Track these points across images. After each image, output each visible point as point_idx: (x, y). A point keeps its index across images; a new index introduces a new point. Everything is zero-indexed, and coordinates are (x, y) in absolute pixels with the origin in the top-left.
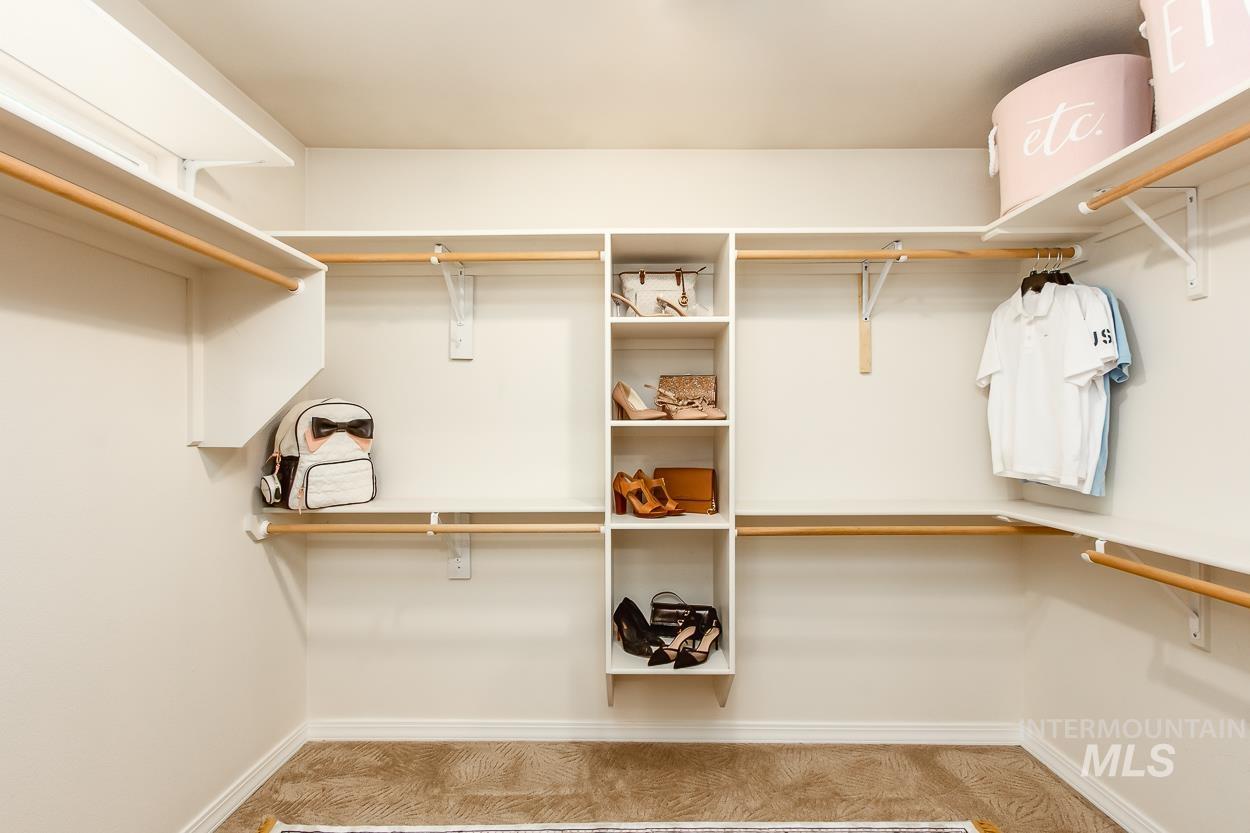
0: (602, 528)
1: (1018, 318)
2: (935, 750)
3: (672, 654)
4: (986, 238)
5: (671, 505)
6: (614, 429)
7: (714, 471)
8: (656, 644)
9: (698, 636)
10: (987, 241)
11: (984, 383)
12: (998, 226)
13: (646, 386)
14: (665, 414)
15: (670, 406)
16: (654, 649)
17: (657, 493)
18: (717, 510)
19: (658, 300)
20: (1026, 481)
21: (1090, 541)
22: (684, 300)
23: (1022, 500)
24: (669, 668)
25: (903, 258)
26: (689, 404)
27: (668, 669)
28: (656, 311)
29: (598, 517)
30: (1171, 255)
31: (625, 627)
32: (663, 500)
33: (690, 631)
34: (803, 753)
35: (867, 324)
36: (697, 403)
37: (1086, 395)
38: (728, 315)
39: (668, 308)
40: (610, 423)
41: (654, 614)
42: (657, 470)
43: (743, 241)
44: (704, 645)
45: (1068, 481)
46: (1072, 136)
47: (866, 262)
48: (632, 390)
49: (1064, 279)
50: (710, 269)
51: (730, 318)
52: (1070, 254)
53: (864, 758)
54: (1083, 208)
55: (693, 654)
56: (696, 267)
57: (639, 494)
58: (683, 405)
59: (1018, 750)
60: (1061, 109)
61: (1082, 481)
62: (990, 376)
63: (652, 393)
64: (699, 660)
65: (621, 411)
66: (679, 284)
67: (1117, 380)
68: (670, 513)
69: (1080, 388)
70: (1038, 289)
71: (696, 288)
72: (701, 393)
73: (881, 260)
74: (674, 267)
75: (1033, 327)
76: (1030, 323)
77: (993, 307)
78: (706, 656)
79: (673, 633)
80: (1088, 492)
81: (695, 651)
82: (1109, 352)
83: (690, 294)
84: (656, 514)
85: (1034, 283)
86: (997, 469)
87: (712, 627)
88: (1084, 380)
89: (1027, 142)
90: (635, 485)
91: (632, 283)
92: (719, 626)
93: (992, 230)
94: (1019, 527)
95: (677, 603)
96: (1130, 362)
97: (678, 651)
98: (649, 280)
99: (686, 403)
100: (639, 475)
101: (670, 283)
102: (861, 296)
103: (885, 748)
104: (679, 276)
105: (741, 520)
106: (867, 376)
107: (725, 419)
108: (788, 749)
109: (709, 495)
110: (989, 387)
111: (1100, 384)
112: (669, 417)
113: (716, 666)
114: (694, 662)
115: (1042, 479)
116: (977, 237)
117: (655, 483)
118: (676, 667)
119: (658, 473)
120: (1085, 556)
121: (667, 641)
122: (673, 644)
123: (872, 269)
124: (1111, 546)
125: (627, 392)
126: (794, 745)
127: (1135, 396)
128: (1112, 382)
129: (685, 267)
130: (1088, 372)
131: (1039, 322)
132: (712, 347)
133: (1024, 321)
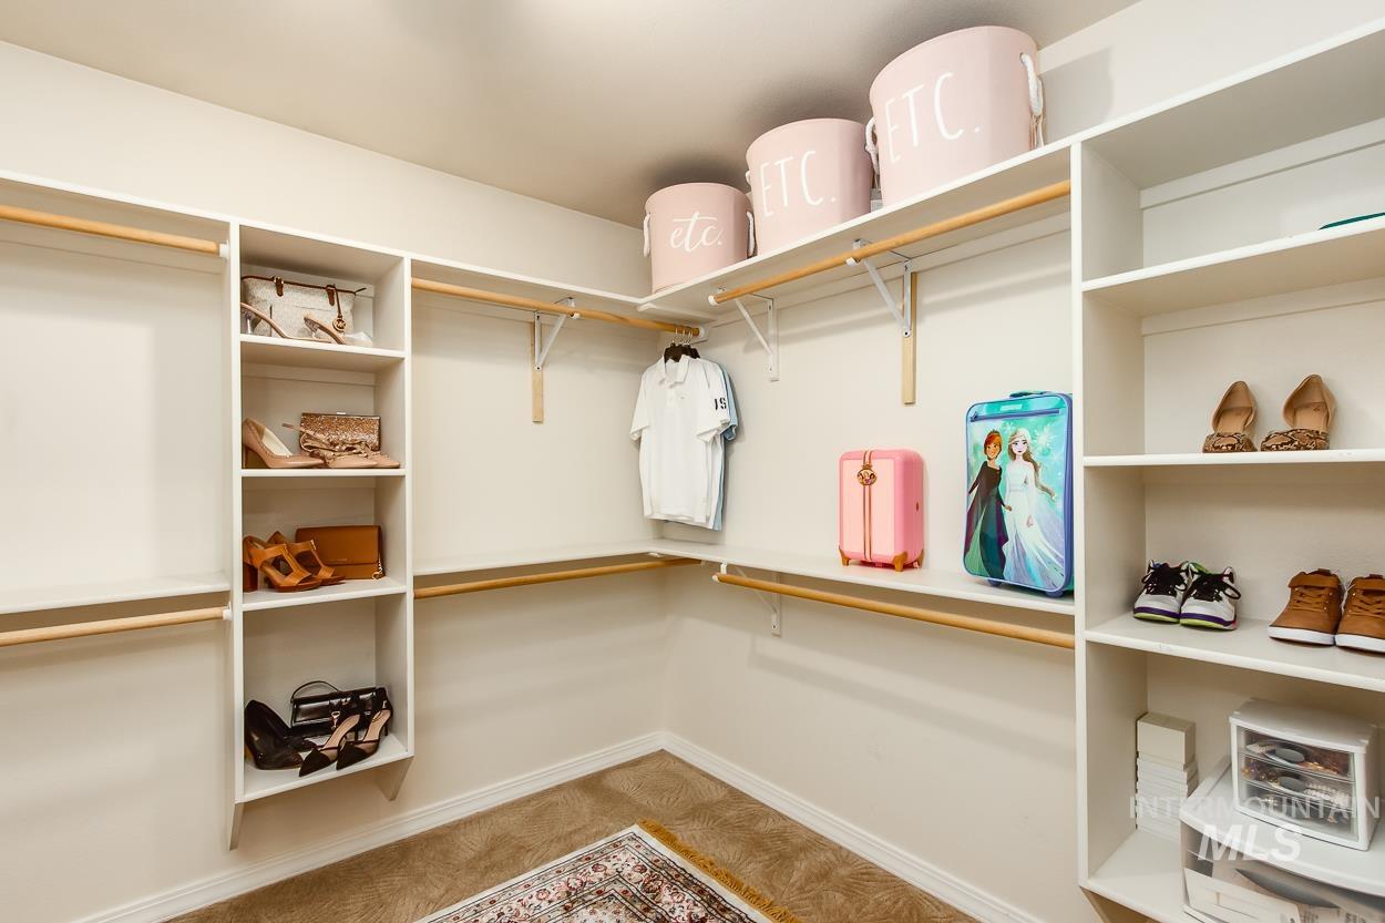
0: (226, 613)
1: (662, 382)
2: (602, 774)
3: (331, 754)
4: (642, 309)
5: (325, 573)
6: (244, 479)
7: (380, 529)
8: (305, 750)
9: (364, 724)
10: (642, 313)
11: (636, 437)
12: (652, 302)
13: (284, 425)
14: (320, 461)
15: (325, 453)
16: (304, 755)
17: (304, 559)
18: (384, 574)
19: (306, 320)
20: (667, 521)
21: (715, 566)
22: (341, 324)
23: (663, 538)
24: (332, 770)
25: (576, 315)
26: (349, 449)
27: (329, 773)
28: (302, 331)
29: (221, 598)
30: (760, 346)
31: (256, 738)
32: (314, 568)
33: (354, 720)
34: (482, 821)
35: (539, 373)
36: (358, 447)
37: (710, 449)
38: (403, 350)
39: (319, 330)
40: (239, 472)
41: (296, 712)
42: (299, 531)
43: (419, 269)
44: (373, 732)
45: (699, 520)
46: (703, 240)
47: (538, 311)
48: (267, 430)
49: (694, 354)
50: (370, 290)
51: (405, 352)
52: (696, 334)
53: (539, 807)
54: (711, 300)
55: (360, 746)
56: (354, 286)
57: (277, 563)
58: (340, 451)
59: (662, 753)
60: (696, 216)
61: (708, 519)
62: (641, 430)
63: (292, 434)
64: (368, 751)
65: (252, 456)
66: (332, 303)
67: (729, 437)
68: (325, 583)
69: (706, 443)
70: (677, 359)
71: (354, 311)
72: (360, 436)
73: (555, 313)
74: (324, 281)
75: (673, 390)
76: (671, 387)
77: (642, 370)
78: (376, 745)
79: (327, 730)
80: (711, 528)
81: (361, 742)
82: (724, 415)
83: (347, 318)
84: (307, 585)
85: (674, 353)
86: (647, 512)
87: (381, 709)
88: (709, 438)
89: (673, 236)
90: (272, 552)
91: (264, 292)
92: (390, 707)
93: (646, 303)
94: (666, 561)
95: (328, 693)
96: (736, 423)
97: (339, 747)
98: (289, 292)
99: (344, 448)
100: (276, 539)
101: (321, 300)
102: (533, 345)
103: (559, 788)
104: (332, 293)
105: (420, 581)
106: (537, 426)
107: (397, 467)
108: (465, 823)
109: (375, 555)
110: (640, 438)
111: (718, 440)
112: (325, 466)
113: (390, 752)
114: (363, 755)
115: (681, 519)
116: (635, 306)
117: (300, 547)
118: (339, 768)
119: (302, 534)
120: (715, 578)
121: (318, 741)
122: (329, 743)
123: (545, 319)
124: (731, 568)
125: (261, 433)
126: (470, 817)
127: (739, 448)
128: (725, 439)
129: (340, 284)
130: (710, 431)
131: (678, 387)
132: (373, 383)
133: (666, 384)
